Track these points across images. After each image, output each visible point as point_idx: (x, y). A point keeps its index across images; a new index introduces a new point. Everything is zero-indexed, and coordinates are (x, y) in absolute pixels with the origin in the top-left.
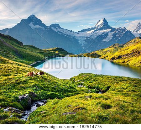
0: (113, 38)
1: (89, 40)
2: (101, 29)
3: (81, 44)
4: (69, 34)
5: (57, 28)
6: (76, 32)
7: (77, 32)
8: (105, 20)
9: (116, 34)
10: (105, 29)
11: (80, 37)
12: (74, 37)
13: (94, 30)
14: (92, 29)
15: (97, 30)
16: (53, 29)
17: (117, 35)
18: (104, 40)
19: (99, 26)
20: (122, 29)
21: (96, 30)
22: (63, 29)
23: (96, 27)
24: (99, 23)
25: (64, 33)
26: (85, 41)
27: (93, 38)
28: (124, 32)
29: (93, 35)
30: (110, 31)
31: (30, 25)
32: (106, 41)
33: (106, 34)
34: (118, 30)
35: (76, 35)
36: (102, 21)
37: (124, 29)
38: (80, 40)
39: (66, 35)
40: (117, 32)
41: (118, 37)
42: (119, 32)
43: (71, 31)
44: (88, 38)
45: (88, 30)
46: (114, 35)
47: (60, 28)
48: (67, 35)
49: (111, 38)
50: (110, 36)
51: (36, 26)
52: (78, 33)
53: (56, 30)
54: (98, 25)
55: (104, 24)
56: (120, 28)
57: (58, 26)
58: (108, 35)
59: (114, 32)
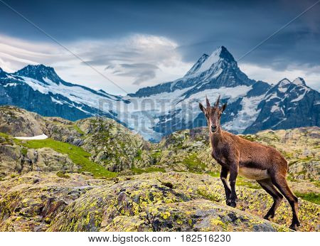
1: (170, 126)
2: (214, 84)
4: (91, 104)
5: (46, 80)
6: (119, 98)
7: (124, 95)
8: (225, 53)
9: (272, 102)
10: (227, 84)
11: (136, 114)
13: (186, 90)
14: (180, 84)
15: (200, 90)
17: (274, 108)
18: (228, 127)
19: (204, 73)
20: (291, 86)
21: (194, 91)
23: (193, 79)
24: (206, 65)
25: (72, 99)
26: (155, 129)
28: (301, 97)
29: (186, 106)
30: (249, 94)
32: (236, 128)
33: (234, 103)
34: (275, 89)
35: (121, 108)
36: (218, 58)
37: (300, 83)
39: (80, 108)
40: (275, 96)
41: (278, 114)
42: (281, 95)
43: (102, 93)
44: (168, 117)
45: (166, 87)
46: (262, 105)
47: (58, 80)
48: (86, 107)
49: (254, 119)
50: (250, 108)
52: (127, 102)
53: (41, 89)
54: (200, 71)
55: (224, 67)
56: (286, 82)
57: (50, 72)
58: (240, 107)
59: (262, 97)
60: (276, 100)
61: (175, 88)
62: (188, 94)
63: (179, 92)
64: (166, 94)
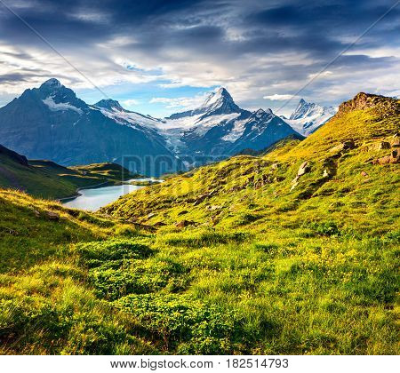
0: (245, 133)
1: (190, 138)
2: (218, 112)
3: (172, 148)
4: (141, 124)
5: (114, 109)
6: (159, 120)
7: (162, 118)
8: (225, 93)
9: (253, 123)
10: (226, 112)
11: (169, 130)
12: (155, 131)
13: (201, 115)
14: (197, 112)
15: (210, 115)
16: (103, 111)
17: (254, 127)
18: (225, 138)
19: (212, 105)
20: (264, 113)
21: (206, 116)
22: (129, 112)
23: (205, 109)
24: (213, 100)
25: (129, 121)
26: (181, 139)
27: (201, 132)
28: (269, 121)
29: (200, 126)
30: (239, 118)
31: (45, 102)
32: (230, 139)
33: (229, 124)
34: (254, 115)
35: (160, 126)
36: (221, 96)
37: (269, 112)
38: (170, 137)
39: (134, 127)
40: (254, 120)
41: (256, 131)
42: (258, 119)
43: (149, 117)
44: (189, 132)
45: (189, 114)
46: (248, 126)
47: (121, 109)
48: (138, 126)
49: (242, 134)
50: (239, 127)
51: (61, 105)
52: (164, 122)
53: (110, 115)
54: (210, 103)
55: (224, 101)
56: (261, 112)
57: (116, 104)
58: (233, 126)
59: (247, 120)
60: (254, 122)
61: (194, 114)
62: (202, 118)
63: (196, 117)
64: (188, 118)
